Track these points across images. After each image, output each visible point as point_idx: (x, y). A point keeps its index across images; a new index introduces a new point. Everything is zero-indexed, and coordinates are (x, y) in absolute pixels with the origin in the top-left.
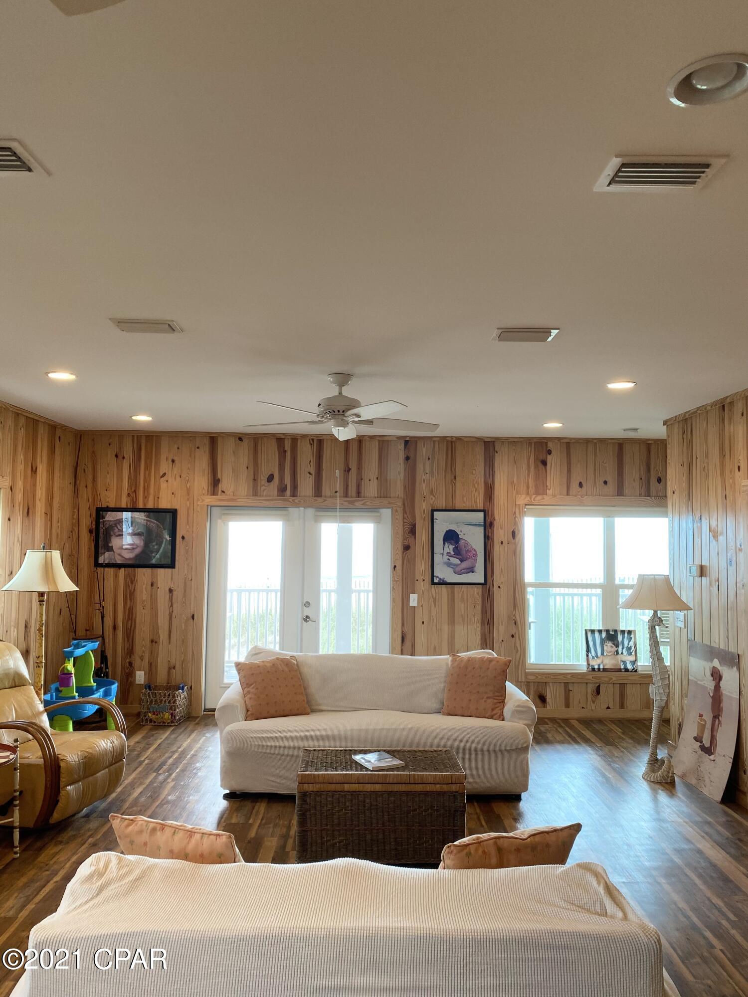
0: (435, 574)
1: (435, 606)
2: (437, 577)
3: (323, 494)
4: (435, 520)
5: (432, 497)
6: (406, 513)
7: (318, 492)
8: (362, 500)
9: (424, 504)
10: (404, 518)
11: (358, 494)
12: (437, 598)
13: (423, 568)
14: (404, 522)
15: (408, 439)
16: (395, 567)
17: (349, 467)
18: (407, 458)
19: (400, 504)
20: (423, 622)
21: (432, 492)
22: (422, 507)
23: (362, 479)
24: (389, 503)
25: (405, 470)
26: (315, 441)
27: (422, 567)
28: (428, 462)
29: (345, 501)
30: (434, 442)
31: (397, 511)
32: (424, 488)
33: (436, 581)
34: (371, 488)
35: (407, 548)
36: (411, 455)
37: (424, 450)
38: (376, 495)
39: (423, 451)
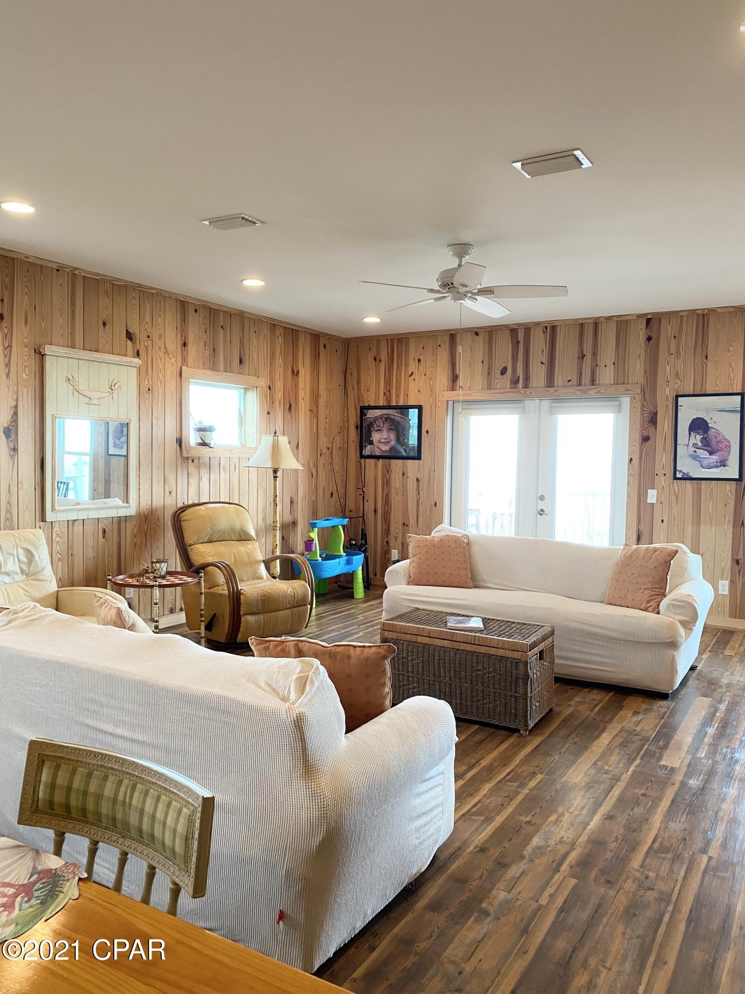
0: (678, 468)
1: (677, 503)
2: (681, 471)
3: (556, 384)
4: (679, 407)
5: (677, 380)
6: (645, 400)
7: (550, 382)
8: (596, 388)
9: (668, 389)
10: (644, 406)
11: (593, 382)
12: (680, 495)
13: (664, 461)
14: (644, 411)
15: (649, 317)
16: (631, 460)
17: (582, 353)
18: (649, 339)
19: (638, 390)
20: (662, 521)
21: (677, 375)
22: (665, 393)
23: (597, 365)
24: (627, 390)
25: (646, 352)
26: (549, 328)
27: (663, 459)
28: (673, 342)
29: (577, 390)
30: (682, 317)
31: (634, 398)
32: (668, 371)
33: (679, 475)
34: (607, 375)
35: (645, 439)
36: (654, 335)
37: (669, 328)
38: (612, 382)
39: (668, 329)
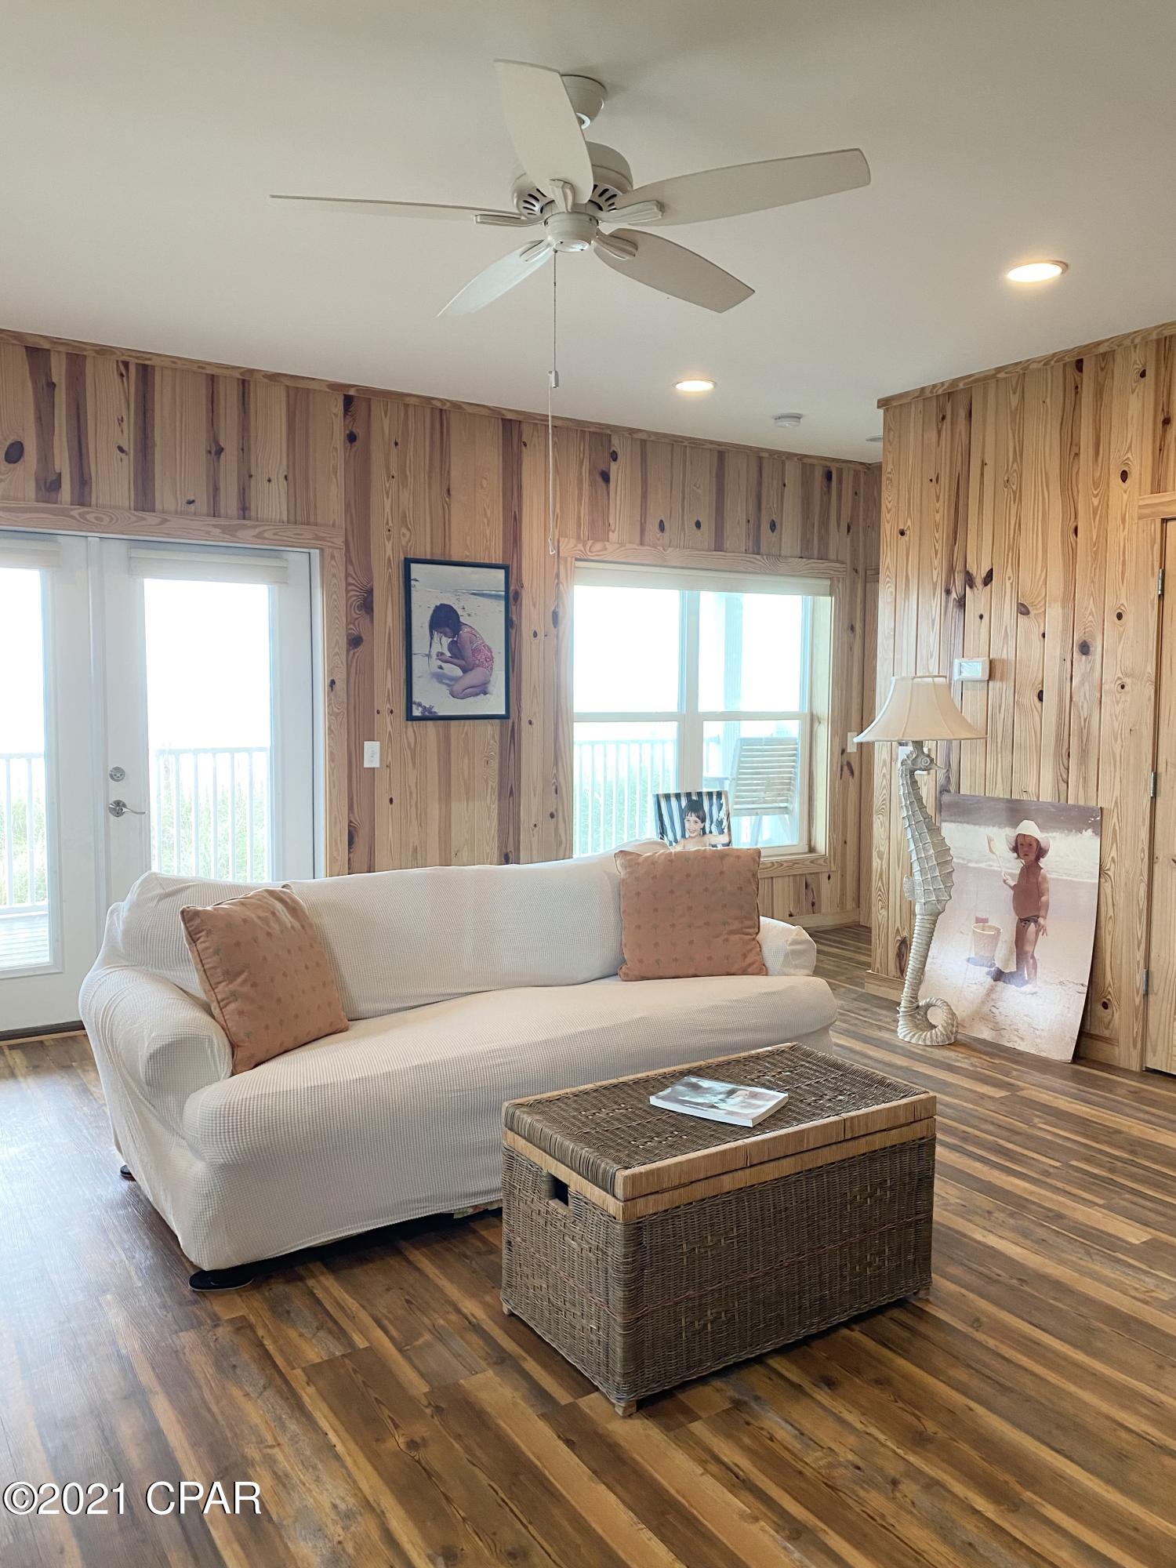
0: (416, 698)
1: (414, 764)
2: (419, 705)
3: (158, 506)
4: (413, 583)
5: (403, 530)
6: (352, 563)
7: (144, 497)
8: (256, 527)
9: (389, 546)
10: (347, 575)
11: (244, 510)
12: (418, 748)
13: (389, 685)
14: (348, 584)
15: (352, 392)
16: (333, 683)
17: (217, 443)
18: (352, 438)
19: (340, 541)
20: (391, 801)
21: (404, 521)
22: (386, 552)
23: (251, 476)
24: (318, 538)
25: (346, 463)
26: (132, 369)
27: (388, 681)
28: (394, 450)
29: (215, 526)
30: (407, 406)
31: (333, 557)
32: (388, 509)
33: (417, 712)
34: (272, 500)
35: (355, 642)
36: (360, 432)
37: (386, 422)
38: (285, 519)
39: (383, 426)
